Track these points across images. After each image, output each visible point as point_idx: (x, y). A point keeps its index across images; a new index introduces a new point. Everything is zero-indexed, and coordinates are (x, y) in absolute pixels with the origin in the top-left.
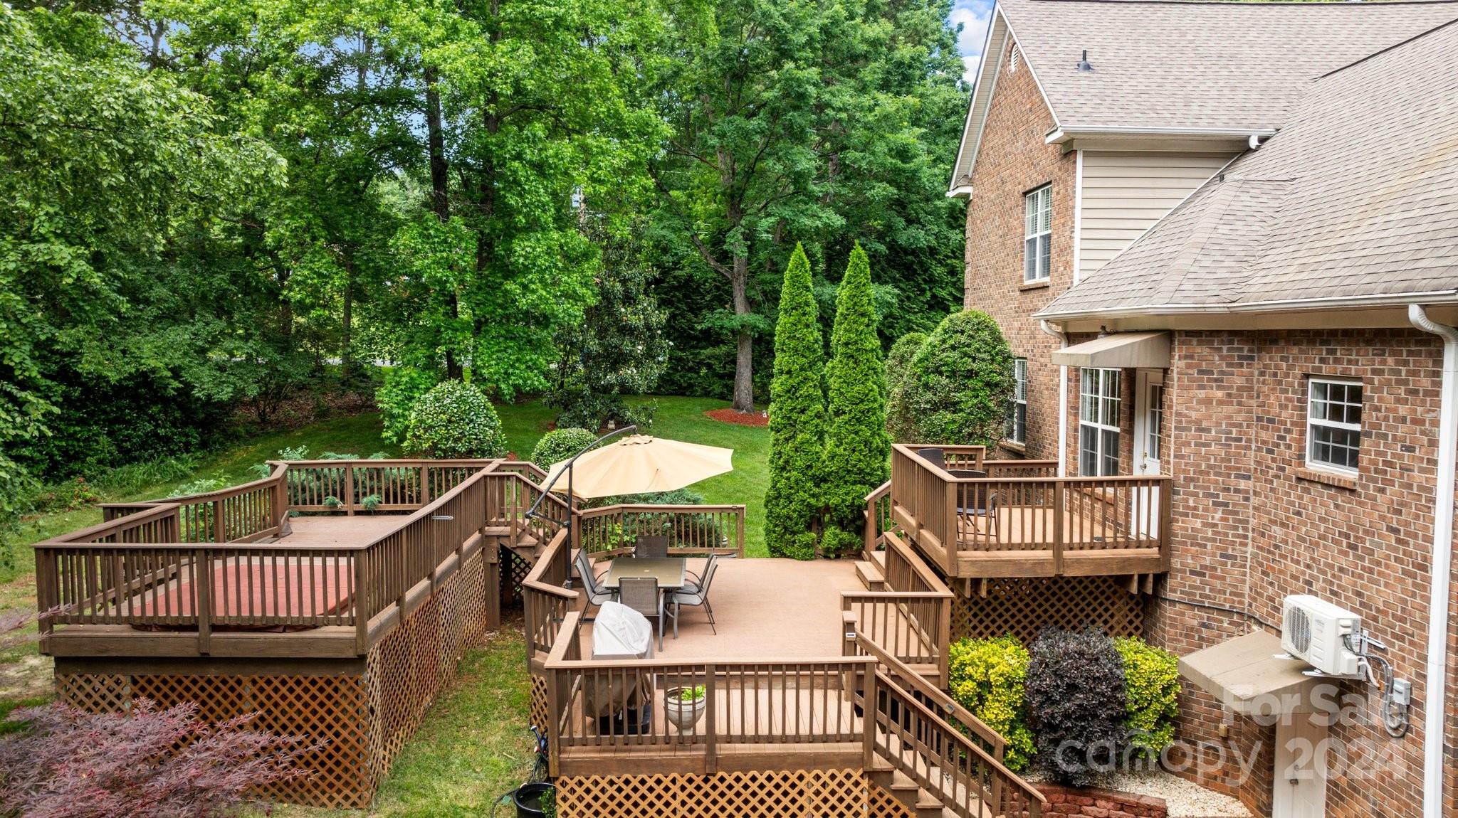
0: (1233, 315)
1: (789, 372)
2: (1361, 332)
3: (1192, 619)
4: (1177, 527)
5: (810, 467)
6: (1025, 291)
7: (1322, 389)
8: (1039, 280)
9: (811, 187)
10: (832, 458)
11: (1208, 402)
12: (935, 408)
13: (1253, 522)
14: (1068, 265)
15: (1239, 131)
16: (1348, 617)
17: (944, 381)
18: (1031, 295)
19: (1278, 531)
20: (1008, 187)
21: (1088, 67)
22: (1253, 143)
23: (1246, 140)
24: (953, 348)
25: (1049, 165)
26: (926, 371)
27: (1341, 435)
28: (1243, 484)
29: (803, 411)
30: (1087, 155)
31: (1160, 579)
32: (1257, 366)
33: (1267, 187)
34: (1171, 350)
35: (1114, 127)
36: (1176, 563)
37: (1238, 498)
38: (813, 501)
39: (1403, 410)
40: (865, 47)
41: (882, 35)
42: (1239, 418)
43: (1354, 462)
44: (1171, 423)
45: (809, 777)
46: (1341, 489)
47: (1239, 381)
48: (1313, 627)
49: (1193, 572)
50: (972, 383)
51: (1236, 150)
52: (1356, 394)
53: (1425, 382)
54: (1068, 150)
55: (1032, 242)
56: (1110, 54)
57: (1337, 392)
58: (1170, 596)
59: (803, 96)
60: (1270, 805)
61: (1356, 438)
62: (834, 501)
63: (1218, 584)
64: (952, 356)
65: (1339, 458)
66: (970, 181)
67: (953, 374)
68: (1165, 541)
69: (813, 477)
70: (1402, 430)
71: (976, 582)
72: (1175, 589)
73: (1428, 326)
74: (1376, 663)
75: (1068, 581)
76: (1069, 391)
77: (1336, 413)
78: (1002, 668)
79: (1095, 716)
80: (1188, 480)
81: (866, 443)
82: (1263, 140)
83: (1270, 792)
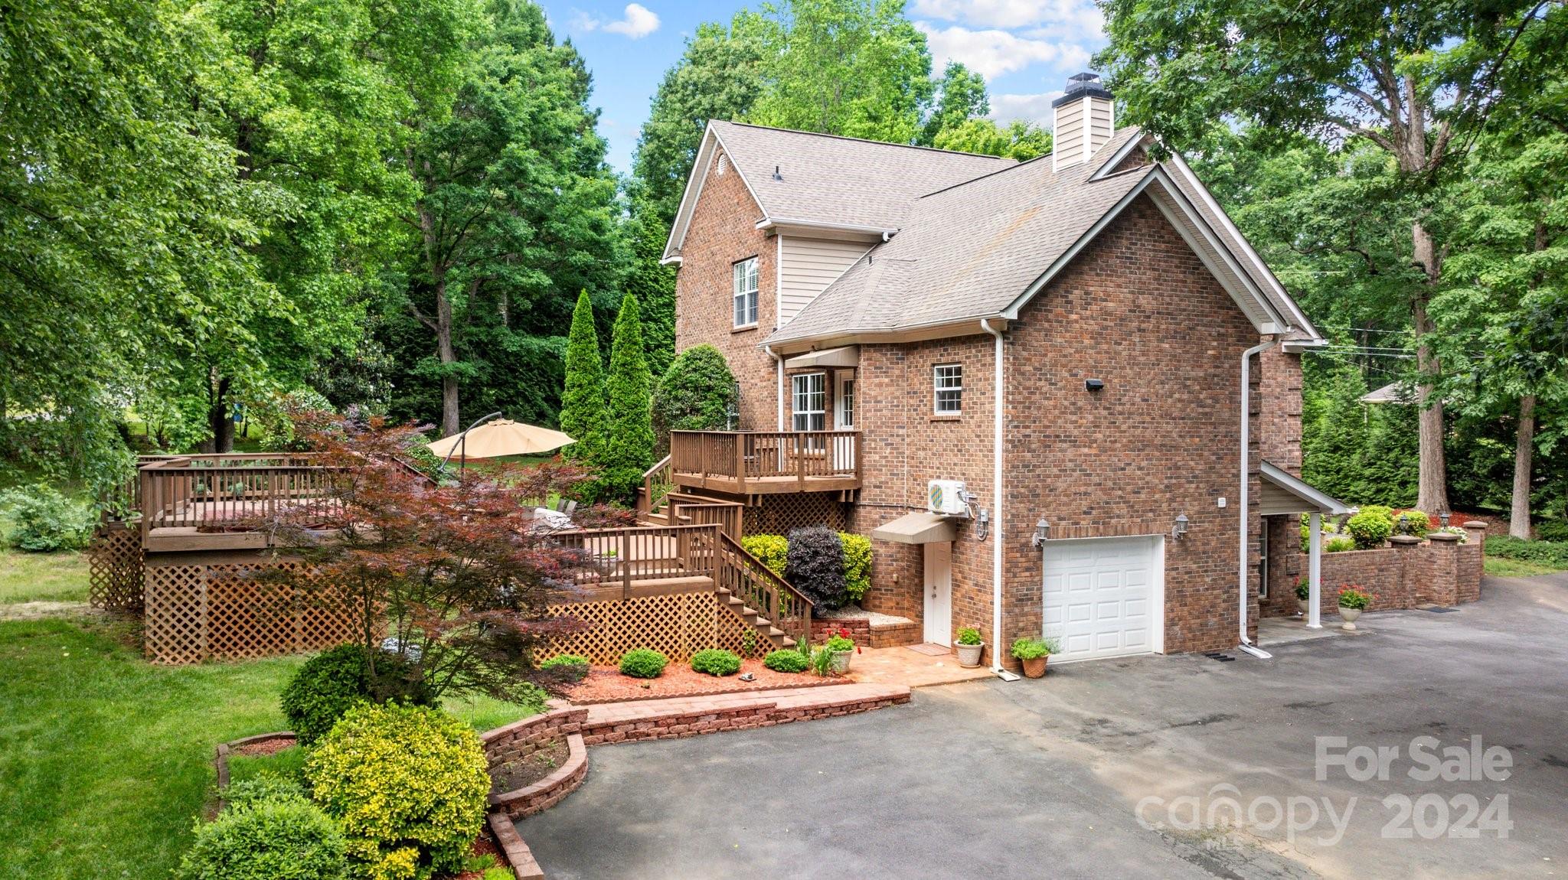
0: (895, 333)
1: (580, 386)
2: (959, 338)
3: (875, 514)
4: (865, 460)
5: (598, 456)
6: (734, 333)
7: (941, 372)
8: (747, 324)
9: (527, 251)
10: (614, 449)
11: (880, 385)
12: (684, 413)
13: (907, 453)
14: (773, 313)
15: (875, 228)
16: (960, 484)
17: (690, 394)
18: (741, 336)
19: (921, 454)
20: (718, 258)
21: (780, 178)
22: (886, 238)
23: (881, 236)
24: (695, 370)
25: (755, 242)
26: (675, 387)
27: (951, 394)
28: (901, 431)
29: (591, 415)
30: (785, 238)
31: (857, 492)
32: (906, 362)
33: (902, 264)
34: (859, 356)
35: (802, 221)
36: (865, 482)
37: (898, 439)
38: (601, 481)
39: (980, 375)
40: (560, 134)
41: (573, 124)
42: (898, 394)
43: (959, 408)
44: (859, 398)
45: (684, 598)
46: (953, 421)
47: (897, 372)
48: (944, 491)
49: (876, 487)
50: (709, 395)
51: (874, 241)
52: (959, 371)
53: (989, 359)
54: (771, 234)
55: (741, 299)
56: (792, 170)
57: (949, 372)
58: (863, 502)
59: (523, 173)
60: (922, 612)
61: (959, 393)
62: (617, 481)
63: (888, 491)
64: (694, 376)
65: (951, 407)
66: (681, 253)
67: (696, 389)
68: (859, 471)
69: (602, 464)
70: (980, 384)
71: (755, 497)
72: (865, 498)
73: (990, 330)
74: (973, 506)
75: (808, 495)
76: (785, 393)
77: (949, 383)
78: (775, 547)
79: (829, 570)
80: (871, 432)
81: (640, 437)
82: (891, 236)
83: (922, 604)
